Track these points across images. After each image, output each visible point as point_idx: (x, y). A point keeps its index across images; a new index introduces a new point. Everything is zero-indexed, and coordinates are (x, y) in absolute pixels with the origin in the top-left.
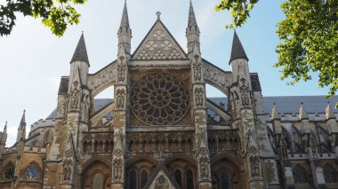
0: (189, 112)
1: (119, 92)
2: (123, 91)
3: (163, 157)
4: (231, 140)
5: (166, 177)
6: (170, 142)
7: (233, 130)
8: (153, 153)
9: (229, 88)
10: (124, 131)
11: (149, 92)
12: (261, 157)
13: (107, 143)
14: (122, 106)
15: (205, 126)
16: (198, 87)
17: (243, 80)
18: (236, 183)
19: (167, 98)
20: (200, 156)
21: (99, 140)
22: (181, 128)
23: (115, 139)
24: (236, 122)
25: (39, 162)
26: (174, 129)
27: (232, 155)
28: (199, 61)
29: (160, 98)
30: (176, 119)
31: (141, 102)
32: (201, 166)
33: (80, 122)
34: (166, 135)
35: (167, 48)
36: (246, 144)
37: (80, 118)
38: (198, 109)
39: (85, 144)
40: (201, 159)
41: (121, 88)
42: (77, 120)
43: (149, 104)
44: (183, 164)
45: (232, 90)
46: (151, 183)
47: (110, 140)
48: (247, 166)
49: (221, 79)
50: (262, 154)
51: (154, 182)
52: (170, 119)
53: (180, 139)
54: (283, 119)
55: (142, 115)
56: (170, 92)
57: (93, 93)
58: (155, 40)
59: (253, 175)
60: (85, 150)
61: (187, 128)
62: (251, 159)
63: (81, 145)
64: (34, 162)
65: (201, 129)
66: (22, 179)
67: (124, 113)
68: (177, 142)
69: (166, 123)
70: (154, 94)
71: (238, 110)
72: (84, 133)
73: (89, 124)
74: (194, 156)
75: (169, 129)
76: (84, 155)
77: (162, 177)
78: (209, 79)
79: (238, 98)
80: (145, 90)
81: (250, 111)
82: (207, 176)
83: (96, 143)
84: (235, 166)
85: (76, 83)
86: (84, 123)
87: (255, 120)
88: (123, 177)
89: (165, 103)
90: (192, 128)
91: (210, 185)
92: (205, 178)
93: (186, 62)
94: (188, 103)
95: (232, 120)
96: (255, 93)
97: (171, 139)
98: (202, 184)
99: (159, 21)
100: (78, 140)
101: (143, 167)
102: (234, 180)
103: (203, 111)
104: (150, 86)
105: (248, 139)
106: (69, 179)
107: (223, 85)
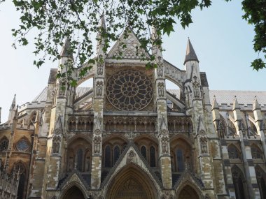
0: (152, 102)
1: (98, 83)
2: (101, 83)
3: (133, 136)
4: (185, 124)
5: (135, 152)
6: (138, 124)
7: (187, 116)
8: (124, 133)
9: (184, 83)
10: (102, 115)
11: (121, 84)
12: (208, 138)
13: (88, 124)
14: (101, 95)
15: (166, 112)
16: (161, 81)
17: (195, 77)
18: (188, 157)
19: (135, 89)
20: (162, 136)
21: (81, 121)
22: (146, 114)
23: (95, 121)
24: (189, 110)
25: (29, 137)
26: (141, 114)
27: (186, 136)
28: (162, 61)
29: (130, 89)
30: (142, 106)
31: (115, 92)
32: (163, 144)
33: (67, 106)
34: (135, 118)
35: (135, 50)
36: (197, 127)
37: (66, 103)
38: (161, 99)
39: (70, 124)
40: (163, 139)
41: (100, 80)
42: (64, 104)
43: (121, 94)
44: (148, 142)
45: (187, 85)
46: (123, 157)
47: (90, 122)
48: (198, 145)
49: (178, 76)
50: (209, 136)
51: (126, 156)
52: (137, 106)
53: (145, 122)
54: (221, 108)
55: (116, 102)
56: (138, 84)
59: (203, 152)
60: (70, 129)
61: (151, 114)
62: (201, 139)
63: (67, 125)
64: (24, 138)
65: (162, 115)
66: (14, 151)
67: (102, 100)
68: (143, 124)
69: (134, 109)
70: (126, 86)
71: (191, 101)
72: (69, 115)
73: (73, 108)
74: (157, 136)
75: (137, 114)
76: (69, 132)
77: (132, 152)
78: (168, 75)
79: (191, 91)
80: (118, 82)
81: (200, 102)
82: (167, 152)
83: (79, 123)
84: (188, 144)
86: (69, 107)
87: (204, 109)
88: (101, 151)
89: (134, 93)
90: (155, 114)
91: (169, 159)
92: (165, 153)
94: (152, 93)
95: (186, 109)
96: (204, 88)
97: (139, 122)
98: (163, 158)
100: (65, 120)
101: (115, 143)
102: (187, 156)
103: (164, 101)
104: (122, 79)
105: (199, 123)
106: (58, 152)
107: (179, 81)
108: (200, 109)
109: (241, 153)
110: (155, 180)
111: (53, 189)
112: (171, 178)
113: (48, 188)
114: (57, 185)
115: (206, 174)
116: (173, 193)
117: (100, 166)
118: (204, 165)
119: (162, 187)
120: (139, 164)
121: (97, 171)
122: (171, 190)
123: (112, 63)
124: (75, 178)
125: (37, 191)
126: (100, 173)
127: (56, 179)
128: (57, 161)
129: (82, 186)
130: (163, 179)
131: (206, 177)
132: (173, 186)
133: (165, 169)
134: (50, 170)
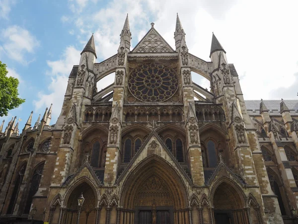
0: (177, 93)
2: (122, 72)
3: (156, 127)
4: (216, 113)
5: (158, 143)
6: (162, 114)
7: (217, 105)
8: (146, 124)
9: (211, 74)
10: (121, 104)
11: (144, 77)
13: (106, 114)
14: (121, 84)
15: (193, 100)
16: (186, 69)
18: (221, 151)
19: (159, 81)
20: (190, 124)
21: (99, 112)
22: (170, 104)
23: (113, 110)
24: (219, 99)
26: (165, 104)
27: (218, 125)
28: (186, 50)
29: (153, 81)
30: (167, 98)
31: (138, 84)
32: (191, 133)
33: (84, 96)
34: (158, 108)
35: (159, 47)
36: (230, 115)
37: (84, 93)
38: (186, 86)
39: (87, 115)
40: (191, 128)
41: (120, 70)
42: (81, 94)
43: (144, 86)
44: (173, 134)
45: (214, 74)
46: (144, 147)
47: (108, 112)
48: (233, 134)
49: (205, 67)
51: (147, 147)
53: (170, 112)
55: (138, 93)
57: (98, 76)
58: (150, 42)
59: (240, 142)
60: (87, 120)
61: (176, 104)
62: (237, 128)
63: (83, 115)
66: (39, 152)
67: (122, 89)
68: (168, 115)
69: (158, 100)
70: (149, 78)
71: (221, 89)
72: (86, 106)
73: (92, 100)
74: (183, 126)
75: (160, 104)
76: (85, 123)
77: (154, 142)
78: (194, 67)
79: (220, 79)
80: (141, 75)
81: (232, 89)
82: (196, 142)
83: (97, 115)
85: (83, 66)
86: (87, 98)
88: (118, 142)
89: (157, 85)
91: (200, 150)
92: (194, 144)
93: (175, 55)
94: (177, 85)
95: (215, 98)
97: (163, 112)
98: (192, 149)
99: (152, 28)
100: (81, 111)
101: (137, 136)
102: (219, 149)
103: (190, 88)
104: (145, 72)
105: (232, 110)
106: (68, 143)
107: (206, 72)
108: (232, 96)
109: (274, 155)
110: (182, 176)
111: (59, 185)
112: (203, 173)
113: (52, 185)
114: (63, 181)
115: (246, 167)
116: (206, 192)
117: (116, 158)
118: (244, 157)
119: (191, 184)
120: (163, 157)
121: (112, 164)
122: (204, 187)
123: (135, 57)
124: (86, 173)
125: (45, 189)
126: (115, 167)
127: (63, 173)
128: (66, 152)
129: (93, 182)
130: (192, 174)
131: (247, 172)
132: (205, 183)
133: (195, 162)
134: (57, 164)
